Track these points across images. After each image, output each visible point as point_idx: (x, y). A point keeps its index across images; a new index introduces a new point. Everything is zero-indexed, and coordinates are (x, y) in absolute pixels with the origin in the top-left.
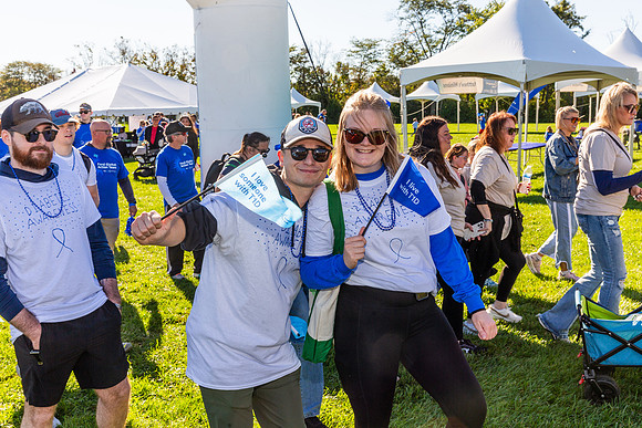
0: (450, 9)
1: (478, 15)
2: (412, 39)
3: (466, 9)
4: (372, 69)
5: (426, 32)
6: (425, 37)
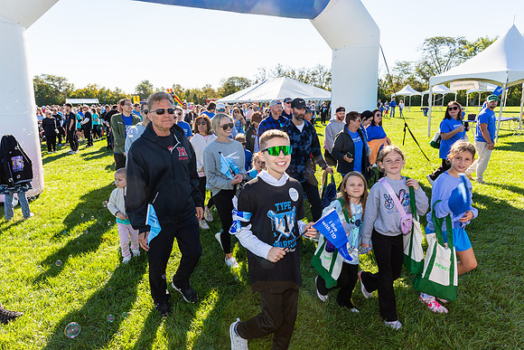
0: (454, 43)
1: (471, 46)
2: (430, 61)
3: (464, 43)
4: (405, 78)
5: (438, 56)
6: (438, 59)
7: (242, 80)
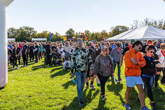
7: (123, 27)
